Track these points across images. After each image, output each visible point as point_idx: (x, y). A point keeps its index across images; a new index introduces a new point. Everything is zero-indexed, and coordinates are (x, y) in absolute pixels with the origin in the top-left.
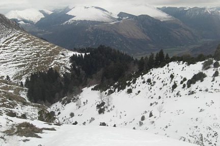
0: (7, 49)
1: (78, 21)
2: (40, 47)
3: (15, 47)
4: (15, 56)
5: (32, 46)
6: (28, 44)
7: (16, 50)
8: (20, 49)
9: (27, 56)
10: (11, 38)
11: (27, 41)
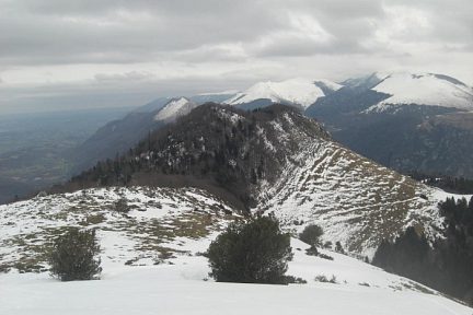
0: (321, 184)
1: (398, 106)
2: (378, 180)
3: (335, 178)
4: (338, 198)
5: (362, 177)
6: (354, 172)
7: (337, 186)
8: (343, 183)
9: (359, 199)
10: (322, 158)
11: (352, 166)
